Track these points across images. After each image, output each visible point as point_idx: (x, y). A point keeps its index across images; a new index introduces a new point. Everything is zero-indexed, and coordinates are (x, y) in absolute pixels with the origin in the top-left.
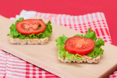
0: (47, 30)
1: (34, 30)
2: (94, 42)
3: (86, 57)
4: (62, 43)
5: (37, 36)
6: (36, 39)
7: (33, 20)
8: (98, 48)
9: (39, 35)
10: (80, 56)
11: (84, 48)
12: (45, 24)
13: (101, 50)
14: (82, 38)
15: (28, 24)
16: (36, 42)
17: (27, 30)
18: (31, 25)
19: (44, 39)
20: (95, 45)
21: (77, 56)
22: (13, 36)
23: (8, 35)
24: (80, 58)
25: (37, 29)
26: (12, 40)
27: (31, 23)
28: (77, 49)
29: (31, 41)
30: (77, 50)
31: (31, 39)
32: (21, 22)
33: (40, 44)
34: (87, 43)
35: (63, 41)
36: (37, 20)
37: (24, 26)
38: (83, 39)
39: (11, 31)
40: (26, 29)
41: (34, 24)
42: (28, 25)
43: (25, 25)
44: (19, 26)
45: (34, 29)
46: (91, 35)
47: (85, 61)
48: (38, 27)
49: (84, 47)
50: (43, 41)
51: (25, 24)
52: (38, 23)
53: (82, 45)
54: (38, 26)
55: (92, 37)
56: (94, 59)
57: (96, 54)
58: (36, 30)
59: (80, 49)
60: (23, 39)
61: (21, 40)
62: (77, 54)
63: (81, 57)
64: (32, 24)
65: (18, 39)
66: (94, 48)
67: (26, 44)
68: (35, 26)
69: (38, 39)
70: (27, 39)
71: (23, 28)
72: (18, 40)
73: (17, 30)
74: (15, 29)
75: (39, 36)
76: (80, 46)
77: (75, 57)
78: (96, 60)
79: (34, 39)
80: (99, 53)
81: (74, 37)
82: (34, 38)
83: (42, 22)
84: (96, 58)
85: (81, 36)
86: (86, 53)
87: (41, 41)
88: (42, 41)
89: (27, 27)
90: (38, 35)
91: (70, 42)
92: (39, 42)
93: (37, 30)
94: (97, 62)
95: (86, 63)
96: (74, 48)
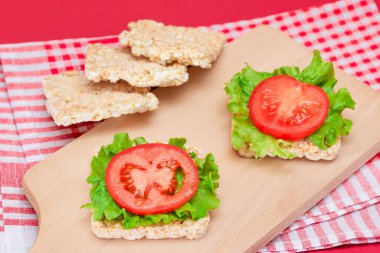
1: (164, 196)
4: (244, 92)
5: (176, 216)
15: (143, 169)
18: (153, 174)
21: (281, 144)
24: (287, 154)
27: (151, 163)
29: (156, 233)
31: (158, 229)
37: (131, 178)
38: (298, 89)
39: (92, 190)
41: (159, 167)
42: (141, 173)
44: (115, 177)
45: (164, 192)
47: (301, 156)
51: (134, 166)
53: (294, 108)
54: (172, 174)
61: (127, 230)
62: (280, 141)
63: (290, 147)
64: (154, 168)
67: (142, 239)
70: (144, 226)
71: (126, 188)
72: (117, 231)
75: (180, 216)
83: (186, 160)
87: (187, 231)
88: (190, 231)
89: (140, 181)
90: (178, 213)
92: (182, 233)
94: (331, 158)
95: (304, 159)
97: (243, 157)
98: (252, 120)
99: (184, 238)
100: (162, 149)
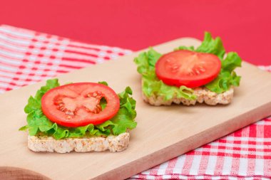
0: (123, 111)
1: (90, 114)
2: (219, 61)
3: (203, 92)
4: (150, 65)
5: (101, 131)
6: (97, 139)
7: (85, 86)
8: (227, 73)
9: (105, 128)
10: (190, 89)
11: (197, 74)
12: (116, 96)
13: (235, 76)
14: (193, 53)
15: (72, 98)
16: (98, 145)
17: (72, 114)
18: (81, 101)
19: (118, 138)
20: (221, 67)
21: (184, 90)
22: (35, 132)
23: (23, 128)
24: (190, 96)
25: (98, 110)
26: (35, 143)
27: (80, 94)
28: (183, 75)
29: (84, 145)
30: (182, 79)
31: (85, 140)
32: (52, 90)
33: (108, 150)
34: (203, 62)
35: (151, 62)
36: (94, 84)
37: (62, 103)
38: (195, 56)
39: (29, 116)
40: (70, 111)
41: (86, 97)
42: (71, 100)
43: (65, 101)
44: (49, 102)
45: (89, 112)
46: (212, 47)
47: (201, 101)
48: (100, 104)
49: (198, 72)
50: (116, 144)
51: (65, 96)
52: (98, 94)
53: (192, 66)
54: (97, 101)
55: (215, 50)
56: (221, 95)
57: (225, 85)
58: (94, 112)
59: (188, 75)
60: (63, 138)
61: (58, 141)
62: (183, 87)
63: (192, 93)
64: (82, 97)
65: (50, 138)
66: (218, 72)
67: (71, 152)
68: (92, 103)
69: (103, 139)
70: (73, 138)
71: (59, 109)
72: (50, 143)
73: (44, 114)
74: (38, 113)
75: (104, 130)
76: (189, 70)
77: (178, 93)
78: (224, 98)
79: (92, 139)
80: (231, 84)
81: (176, 51)
82: (91, 136)
83: (109, 91)
84: (225, 94)
85: (191, 50)
86: (203, 84)
87: (110, 142)
88: (112, 143)
89: (70, 105)
90: (102, 127)
91: (166, 63)
92: (106, 145)
93: (98, 113)
94: (226, 102)
95: (204, 104)
96: (175, 73)
97: (153, 105)
100: (89, 85)
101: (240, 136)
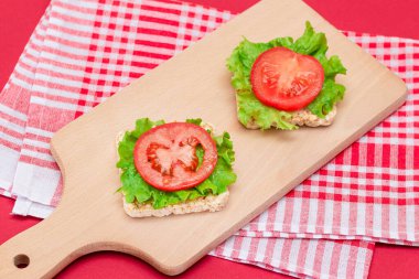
3: (304, 115)
5: (199, 192)
6: (197, 204)
8: (330, 81)
15: (167, 148)
16: (197, 208)
18: (176, 151)
27: (173, 142)
31: (184, 206)
37: (157, 157)
45: (187, 169)
51: (159, 146)
58: (191, 170)
61: (157, 210)
64: (176, 146)
65: (149, 206)
67: (170, 215)
71: (154, 167)
73: (137, 171)
74: (132, 170)
75: (203, 193)
78: (326, 122)
85: (289, 44)
94: (328, 124)
95: (305, 126)
97: (250, 129)
98: (255, 94)
99: (208, 211)
100: (181, 127)
101: (342, 163)
